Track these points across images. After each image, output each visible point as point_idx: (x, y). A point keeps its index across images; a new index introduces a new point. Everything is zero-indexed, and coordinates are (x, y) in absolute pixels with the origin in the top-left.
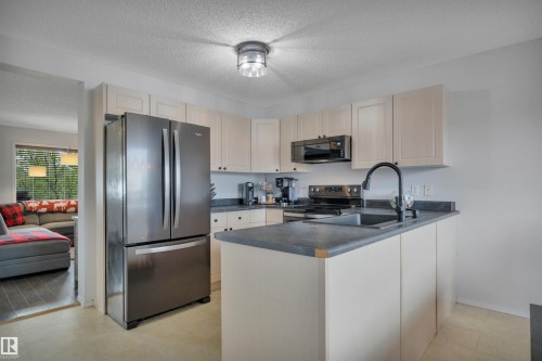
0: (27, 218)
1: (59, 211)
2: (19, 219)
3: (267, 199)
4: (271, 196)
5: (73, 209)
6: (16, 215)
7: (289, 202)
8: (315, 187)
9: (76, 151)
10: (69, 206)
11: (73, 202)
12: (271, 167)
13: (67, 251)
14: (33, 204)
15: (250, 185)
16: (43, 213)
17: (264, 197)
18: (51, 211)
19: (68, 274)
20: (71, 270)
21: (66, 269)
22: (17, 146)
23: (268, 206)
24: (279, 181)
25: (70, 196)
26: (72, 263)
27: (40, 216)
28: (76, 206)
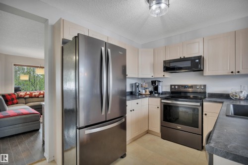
0: (19, 101)
1: (35, 97)
2: (15, 101)
3: (146, 92)
4: (147, 90)
5: (42, 96)
6: (13, 99)
7: (158, 93)
8: (175, 86)
9: (43, 68)
10: (40, 94)
11: (42, 92)
12: (149, 75)
13: (38, 120)
14: (22, 93)
15: (137, 84)
16: (27, 98)
17: (144, 91)
18: (31, 97)
19: (39, 133)
20: (41, 130)
21: (38, 130)
22: (15, 65)
23: (146, 96)
24: (153, 82)
25: (40, 89)
26: (41, 125)
27: (25, 100)
28: (43, 94)
